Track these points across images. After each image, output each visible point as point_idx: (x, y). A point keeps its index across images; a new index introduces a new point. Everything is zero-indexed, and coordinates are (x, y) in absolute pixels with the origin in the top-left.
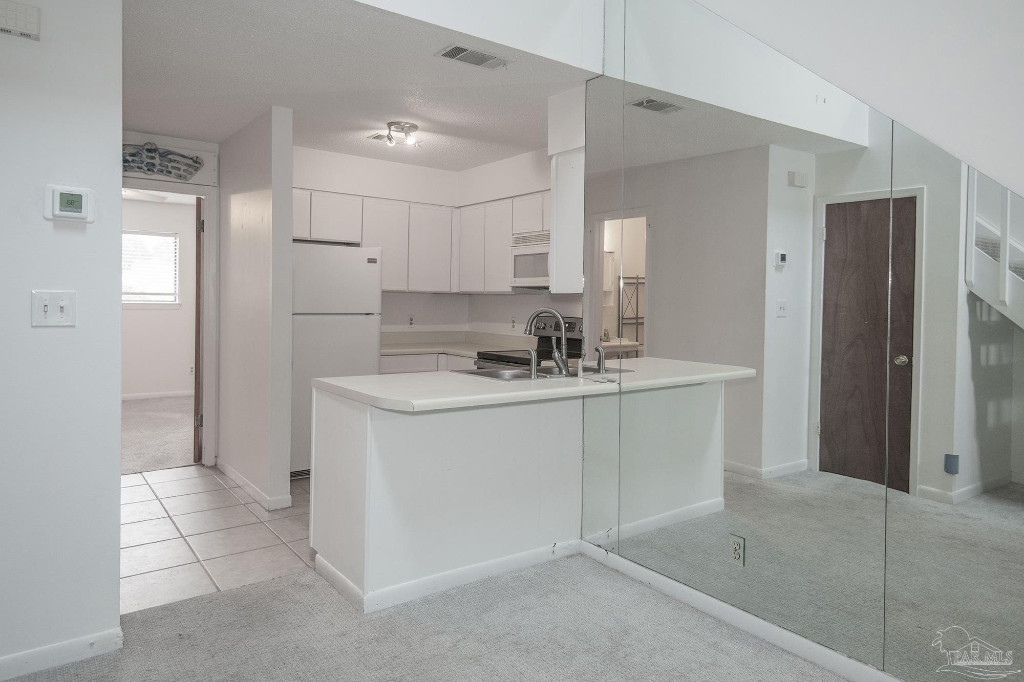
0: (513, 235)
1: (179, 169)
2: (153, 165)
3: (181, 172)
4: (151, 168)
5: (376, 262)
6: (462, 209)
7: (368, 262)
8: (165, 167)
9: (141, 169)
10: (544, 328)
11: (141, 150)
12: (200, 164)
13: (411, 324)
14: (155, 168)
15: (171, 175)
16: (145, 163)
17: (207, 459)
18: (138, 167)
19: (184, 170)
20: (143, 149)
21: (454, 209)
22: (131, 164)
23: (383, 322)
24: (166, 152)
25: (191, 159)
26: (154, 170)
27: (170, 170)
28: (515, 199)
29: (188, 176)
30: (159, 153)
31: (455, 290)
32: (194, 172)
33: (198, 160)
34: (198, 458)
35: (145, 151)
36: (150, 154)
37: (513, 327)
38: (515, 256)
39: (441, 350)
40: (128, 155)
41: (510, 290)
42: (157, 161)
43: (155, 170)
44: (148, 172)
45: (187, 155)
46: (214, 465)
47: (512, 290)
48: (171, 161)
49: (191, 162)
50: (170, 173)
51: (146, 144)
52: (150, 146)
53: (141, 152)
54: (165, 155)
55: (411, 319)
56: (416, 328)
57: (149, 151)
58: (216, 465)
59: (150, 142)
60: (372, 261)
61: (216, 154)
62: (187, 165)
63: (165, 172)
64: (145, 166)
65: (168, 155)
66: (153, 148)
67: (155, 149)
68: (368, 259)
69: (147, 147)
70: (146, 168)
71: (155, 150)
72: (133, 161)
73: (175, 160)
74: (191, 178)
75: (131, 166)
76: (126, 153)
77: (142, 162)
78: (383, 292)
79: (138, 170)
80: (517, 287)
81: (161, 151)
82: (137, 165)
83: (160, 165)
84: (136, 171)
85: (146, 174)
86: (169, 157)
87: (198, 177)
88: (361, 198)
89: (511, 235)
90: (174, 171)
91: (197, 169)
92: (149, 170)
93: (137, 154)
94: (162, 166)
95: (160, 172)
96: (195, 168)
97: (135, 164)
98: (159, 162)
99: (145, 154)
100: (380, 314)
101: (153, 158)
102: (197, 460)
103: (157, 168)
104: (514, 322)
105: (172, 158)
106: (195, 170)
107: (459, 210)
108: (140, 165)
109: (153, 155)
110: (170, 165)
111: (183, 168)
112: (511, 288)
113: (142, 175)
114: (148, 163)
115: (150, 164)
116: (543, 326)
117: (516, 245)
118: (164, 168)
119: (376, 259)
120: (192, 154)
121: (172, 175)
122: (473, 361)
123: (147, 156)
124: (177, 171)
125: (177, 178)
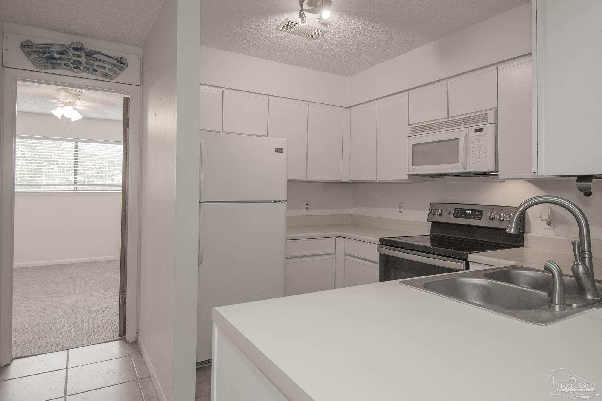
0: (409, 125)
1: (105, 68)
2: (80, 63)
3: (106, 71)
4: (77, 65)
5: (282, 152)
6: (352, 108)
7: (276, 151)
8: (90, 65)
9: (69, 66)
10: (440, 215)
11: (68, 48)
12: (124, 64)
13: (307, 209)
14: (81, 66)
15: (96, 73)
16: (72, 61)
17: (130, 335)
18: (65, 65)
19: (109, 69)
20: (70, 47)
21: (345, 109)
22: (59, 62)
23: (288, 208)
24: (92, 52)
25: (116, 59)
26: (80, 67)
27: (96, 68)
28: (411, 92)
29: (113, 75)
30: (85, 52)
31: (346, 179)
32: (118, 71)
33: (122, 61)
34: (122, 332)
35: (71, 50)
36: (76, 53)
37: (400, 212)
38: (414, 145)
39: (338, 233)
40: (56, 53)
41: (406, 178)
42: (83, 59)
43: (82, 68)
44: (75, 70)
45: (113, 56)
46: (135, 341)
47: (409, 178)
48: (97, 60)
49: (115, 62)
50: (96, 71)
51: (73, 43)
52: (76, 45)
53: (67, 50)
54: (90, 54)
55: (307, 205)
56: (312, 212)
57: (75, 49)
58: (137, 341)
59: (76, 41)
60: (279, 150)
61: (140, 57)
62: (113, 65)
63: (91, 70)
64: (71, 63)
65: (94, 54)
66: (79, 47)
67: (81, 47)
68: (276, 148)
69: (73, 46)
70: (73, 66)
71: (81, 49)
72: (60, 59)
73: (101, 60)
74: (116, 77)
75: (58, 63)
76: (54, 51)
77: (69, 60)
78: (289, 181)
79: (65, 67)
80: (415, 175)
81: (87, 51)
82: (64, 62)
83: (86, 63)
84: (63, 69)
85: (73, 71)
86: (95, 56)
87: (123, 77)
88: (267, 97)
89: (408, 125)
90: (99, 70)
91: (121, 69)
92: (75, 67)
93: (64, 53)
94: (88, 64)
95: (86, 70)
96: (120, 68)
97: (62, 62)
98: (85, 60)
99: (71, 52)
100: (286, 202)
101: (80, 56)
102: (122, 335)
103: (83, 66)
104: (400, 207)
105: (98, 58)
106: (119, 70)
107: (350, 109)
108: (66, 62)
109: (79, 53)
110: (96, 64)
111: (108, 67)
112: (408, 175)
113: (69, 73)
114: (74, 61)
115: (77, 62)
116: (440, 212)
117: (415, 134)
118: (90, 67)
119: (283, 149)
120: (118, 55)
121: (98, 73)
122: (375, 247)
123: (73, 55)
124: (102, 70)
125: (102, 76)
